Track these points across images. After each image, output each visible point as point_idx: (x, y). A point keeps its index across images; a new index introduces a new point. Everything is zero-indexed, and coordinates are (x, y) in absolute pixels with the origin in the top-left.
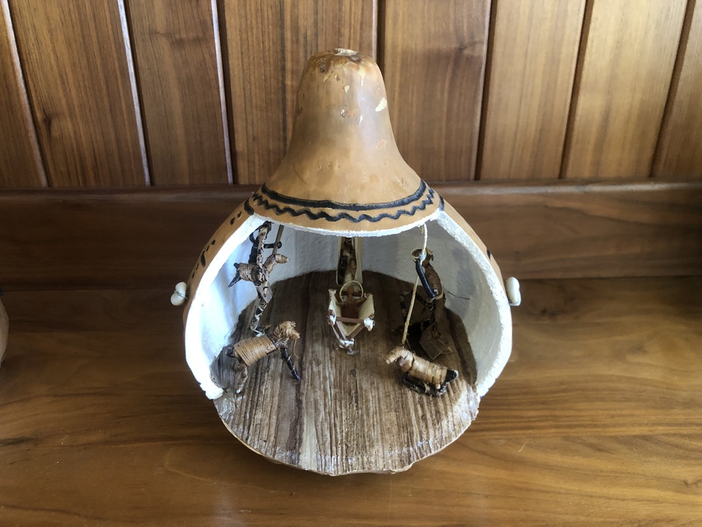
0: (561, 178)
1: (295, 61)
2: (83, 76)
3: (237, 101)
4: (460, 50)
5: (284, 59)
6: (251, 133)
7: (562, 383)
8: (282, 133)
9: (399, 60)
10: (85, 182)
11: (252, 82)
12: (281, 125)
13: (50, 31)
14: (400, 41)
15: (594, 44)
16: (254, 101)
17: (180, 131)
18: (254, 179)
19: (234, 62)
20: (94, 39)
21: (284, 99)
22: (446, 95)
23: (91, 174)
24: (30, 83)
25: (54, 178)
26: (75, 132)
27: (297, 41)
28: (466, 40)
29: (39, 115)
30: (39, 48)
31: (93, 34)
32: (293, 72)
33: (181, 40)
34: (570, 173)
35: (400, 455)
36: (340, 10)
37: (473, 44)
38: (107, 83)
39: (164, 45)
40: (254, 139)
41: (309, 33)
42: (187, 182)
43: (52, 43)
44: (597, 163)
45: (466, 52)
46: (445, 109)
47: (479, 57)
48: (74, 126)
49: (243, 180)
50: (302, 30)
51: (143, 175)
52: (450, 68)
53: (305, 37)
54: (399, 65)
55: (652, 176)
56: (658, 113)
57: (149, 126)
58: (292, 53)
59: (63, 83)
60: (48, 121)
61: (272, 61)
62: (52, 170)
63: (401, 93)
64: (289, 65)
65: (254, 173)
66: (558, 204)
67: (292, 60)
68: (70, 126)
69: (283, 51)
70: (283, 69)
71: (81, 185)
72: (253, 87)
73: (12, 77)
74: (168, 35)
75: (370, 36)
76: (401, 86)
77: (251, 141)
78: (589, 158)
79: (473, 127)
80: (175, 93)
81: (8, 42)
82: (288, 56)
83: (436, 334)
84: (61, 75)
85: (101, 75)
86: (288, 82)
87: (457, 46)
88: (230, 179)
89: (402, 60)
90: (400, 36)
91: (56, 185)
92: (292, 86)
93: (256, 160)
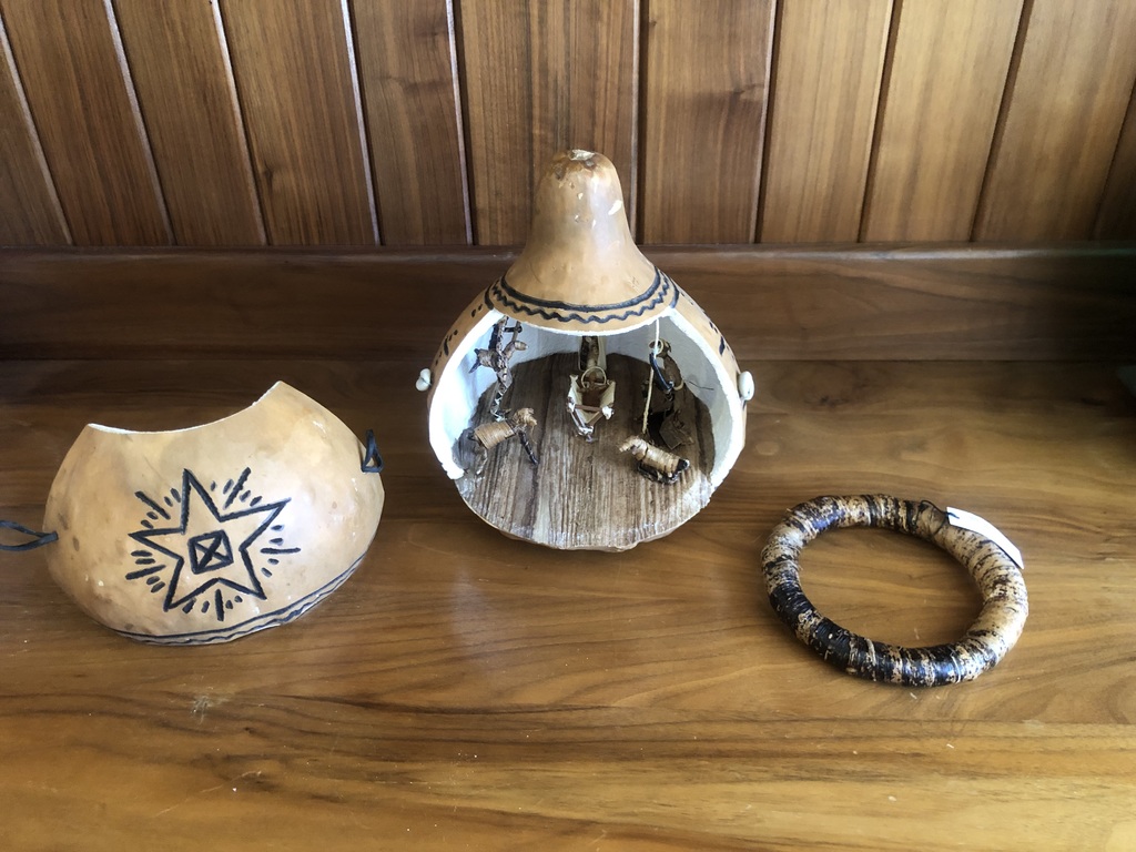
0: (860, 242)
1: (544, 107)
2: (308, 125)
3: (479, 153)
4: (736, 94)
5: (531, 106)
6: (493, 188)
7: (819, 479)
8: (528, 188)
9: (663, 106)
10: (307, 238)
11: (495, 131)
12: (527, 179)
13: (274, 77)
14: (665, 85)
15: (898, 86)
16: (497, 152)
17: (413, 186)
18: (497, 239)
19: (476, 110)
20: (321, 86)
21: (531, 150)
22: (719, 146)
23: (314, 230)
24: (252, 133)
25: (274, 235)
26: (298, 186)
27: (547, 86)
28: (743, 83)
29: (260, 169)
30: (261, 96)
31: (320, 80)
32: (541, 121)
33: (416, 84)
34: (870, 236)
35: (625, 535)
36: (596, 50)
37: (752, 87)
38: (333, 131)
39: (395, 90)
40: (497, 194)
41: (559, 78)
42: (421, 242)
43: (276, 89)
44: (904, 225)
45: (743, 97)
46: (718, 161)
47: (759, 103)
48: (297, 179)
49: (485, 241)
50: (551, 73)
51: (372, 233)
52: (724, 115)
53: (556, 81)
54: (664, 111)
55: (972, 241)
56: (980, 165)
57: (380, 178)
58: (540, 98)
59: (286, 132)
60: (269, 174)
61: (517, 109)
62: (272, 227)
63: (666, 144)
64: (536, 112)
65: (497, 233)
66: (852, 273)
67: (541, 106)
68: (293, 179)
69: (530, 96)
70: (530, 117)
71: (304, 243)
72: (496, 136)
73: (231, 126)
74: (402, 81)
75: (631, 79)
76: (666, 137)
77: (494, 197)
78: (893, 218)
79: (752, 182)
80: (408, 142)
81: (228, 88)
82: (536, 102)
83: (678, 424)
84: (284, 124)
85: (327, 122)
86: (536, 132)
87: (732, 89)
88: (469, 240)
89: (668, 106)
90: (665, 78)
91: (276, 243)
92: (540, 135)
93: (499, 217)
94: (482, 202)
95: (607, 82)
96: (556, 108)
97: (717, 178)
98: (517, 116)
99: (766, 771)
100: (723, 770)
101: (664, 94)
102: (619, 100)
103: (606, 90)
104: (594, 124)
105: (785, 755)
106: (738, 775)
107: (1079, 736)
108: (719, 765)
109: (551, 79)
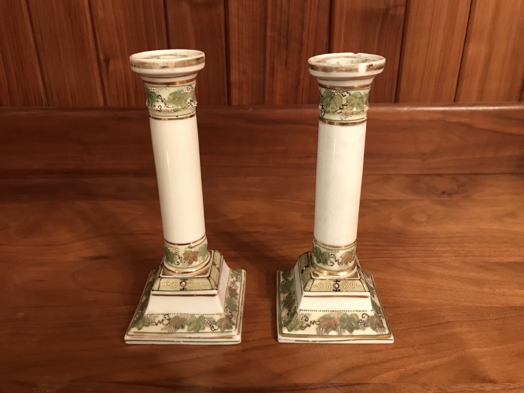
94: (234, 77)
95: (311, 3)
96: (281, 20)
98: (258, 24)
101: (345, 11)
103: (311, 9)
104: (303, 29)
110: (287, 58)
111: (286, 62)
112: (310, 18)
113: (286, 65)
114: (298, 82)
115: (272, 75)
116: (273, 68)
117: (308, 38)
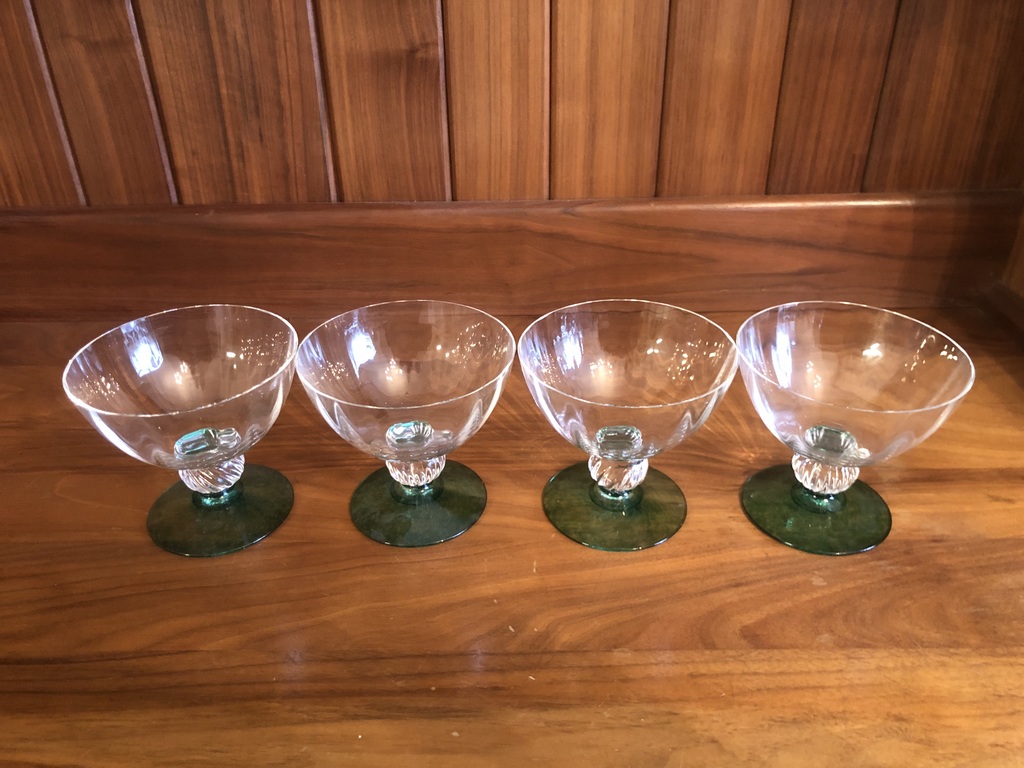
1: (227, 66)
4: (412, 52)
5: (214, 65)
6: (189, 147)
8: (223, 147)
9: (344, 65)
10: (12, 201)
11: (183, 90)
12: (222, 138)
14: (342, 45)
15: (565, 44)
16: (187, 111)
17: (110, 146)
18: (200, 198)
19: (161, 71)
21: (221, 111)
22: (403, 105)
23: (17, 192)
27: (227, 44)
28: (417, 41)
32: (226, 80)
33: (96, 42)
36: (270, 8)
37: (426, 45)
38: (21, 91)
39: (78, 49)
40: (193, 154)
41: (238, 37)
42: (125, 202)
44: (590, 182)
45: (420, 55)
46: (404, 120)
47: (435, 61)
49: (189, 200)
50: (230, 33)
51: (76, 194)
52: (403, 73)
53: (235, 40)
54: (344, 70)
55: (657, 195)
58: (223, 57)
61: (202, 68)
63: (351, 102)
64: (221, 72)
65: (199, 192)
67: (224, 66)
69: (212, 55)
70: (215, 76)
71: (9, 205)
72: (184, 96)
74: (82, 39)
76: (350, 95)
77: (190, 156)
78: (578, 174)
79: (439, 140)
82: (219, 62)
86: (224, 91)
87: (407, 48)
88: (174, 199)
89: (348, 64)
90: (341, 38)
92: (228, 95)
93: (199, 176)
94: (181, 161)
95: (285, 41)
96: (240, 67)
97: (405, 135)
98: (203, 76)
99: (336, 711)
100: (291, 711)
101: (342, 53)
102: (299, 59)
103: (286, 50)
104: (278, 83)
105: (360, 693)
106: (305, 716)
107: (663, 662)
108: (288, 707)
109: (230, 39)
110: (260, 129)
111: (261, 135)
112: (287, 65)
113: (262, 140)
114: (286, 168)
115: (242, 156)
116: (240, 145)
117: (290, 97)
